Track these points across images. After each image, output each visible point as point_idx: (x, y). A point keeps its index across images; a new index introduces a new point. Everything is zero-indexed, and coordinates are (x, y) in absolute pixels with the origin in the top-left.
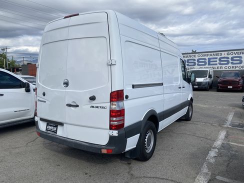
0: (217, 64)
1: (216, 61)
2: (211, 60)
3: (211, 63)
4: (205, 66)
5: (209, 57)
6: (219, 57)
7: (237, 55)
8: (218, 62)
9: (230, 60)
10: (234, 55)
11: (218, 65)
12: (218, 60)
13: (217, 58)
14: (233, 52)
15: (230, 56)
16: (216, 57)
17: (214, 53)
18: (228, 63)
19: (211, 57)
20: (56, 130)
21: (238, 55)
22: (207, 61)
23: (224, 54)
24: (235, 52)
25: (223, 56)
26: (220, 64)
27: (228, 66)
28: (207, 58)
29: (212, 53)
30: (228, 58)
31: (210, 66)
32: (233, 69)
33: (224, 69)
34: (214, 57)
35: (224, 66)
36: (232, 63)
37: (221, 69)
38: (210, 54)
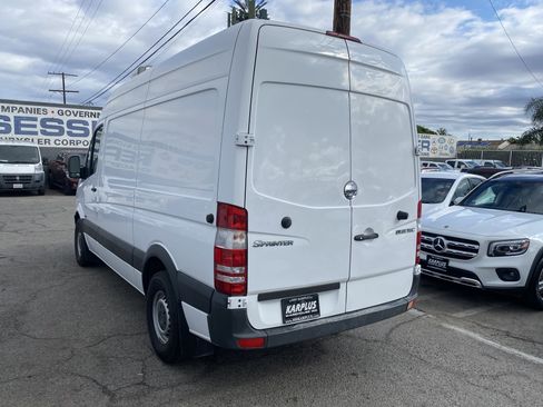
0: (36, 133)
1: (35, 126)
2: (22, 122)
3: (22, 129)
4: (8, 136)
5: (16, 113)
6: (40, 117)
7: (78, 118)
8: (39, 128)
9: (65, 126)
10: (72, 117)
11: (40, 136)
12: (38, 123)
13: (35, 119)
14: (71, 110)
15: (65, 119)
16: (33, 115)
17: (29, 107)
18: (61, 132)
19: (21, 114)
20: (318, 307)
21: (81, 118)
22: (12, 123)
23: (52, 113)
24: (75, 110)
25: (50, 115)
26: (44, 133)
27: (61, 138)
28: (11, 115)
29: (24, 107)
30: (61, 122)
31: (20, 136)
32: (72, 146)
33: (53, 145)
34: (29, 115)
35: (52, 138)
36: (70, 134)
37: (47, 145)
38: (18, 106)
